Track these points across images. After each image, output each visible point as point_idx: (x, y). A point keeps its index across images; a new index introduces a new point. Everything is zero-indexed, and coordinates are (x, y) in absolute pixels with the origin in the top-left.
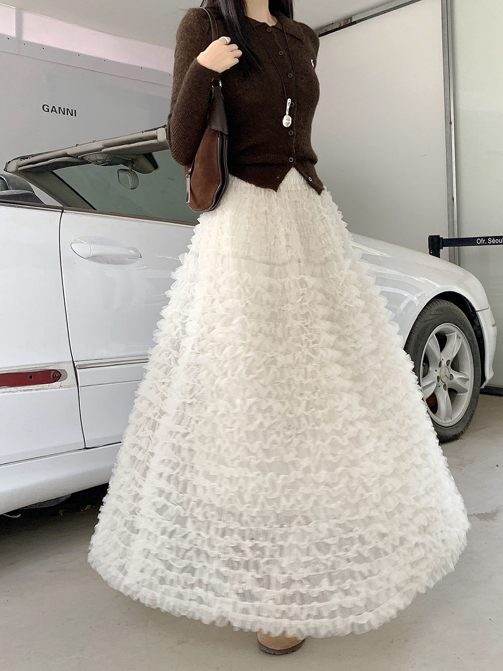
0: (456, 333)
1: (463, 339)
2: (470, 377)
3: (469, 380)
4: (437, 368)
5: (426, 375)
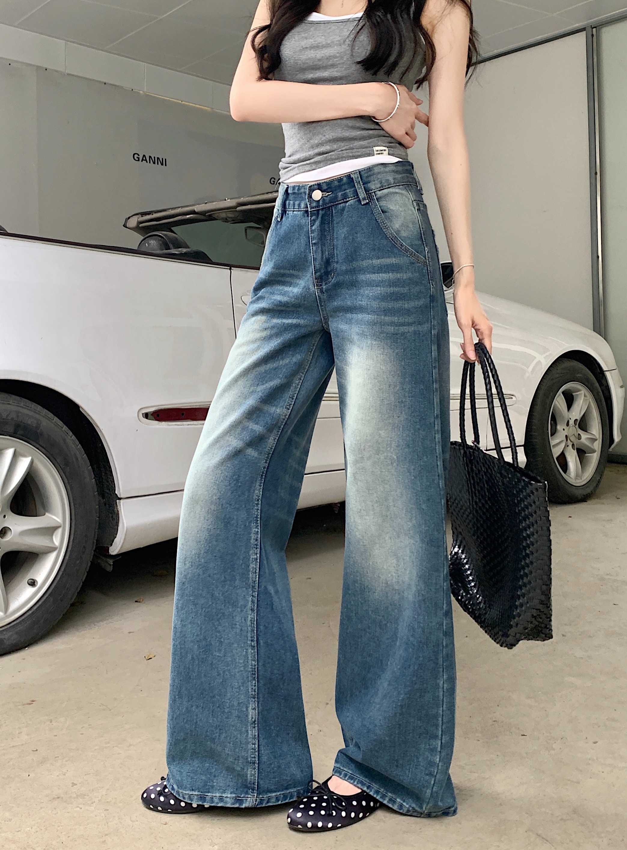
0: (582, 392)
1: (590, 399)
2: (598, 437)
3: (598, 441)
4: (565, 427)
5: (555, 433)
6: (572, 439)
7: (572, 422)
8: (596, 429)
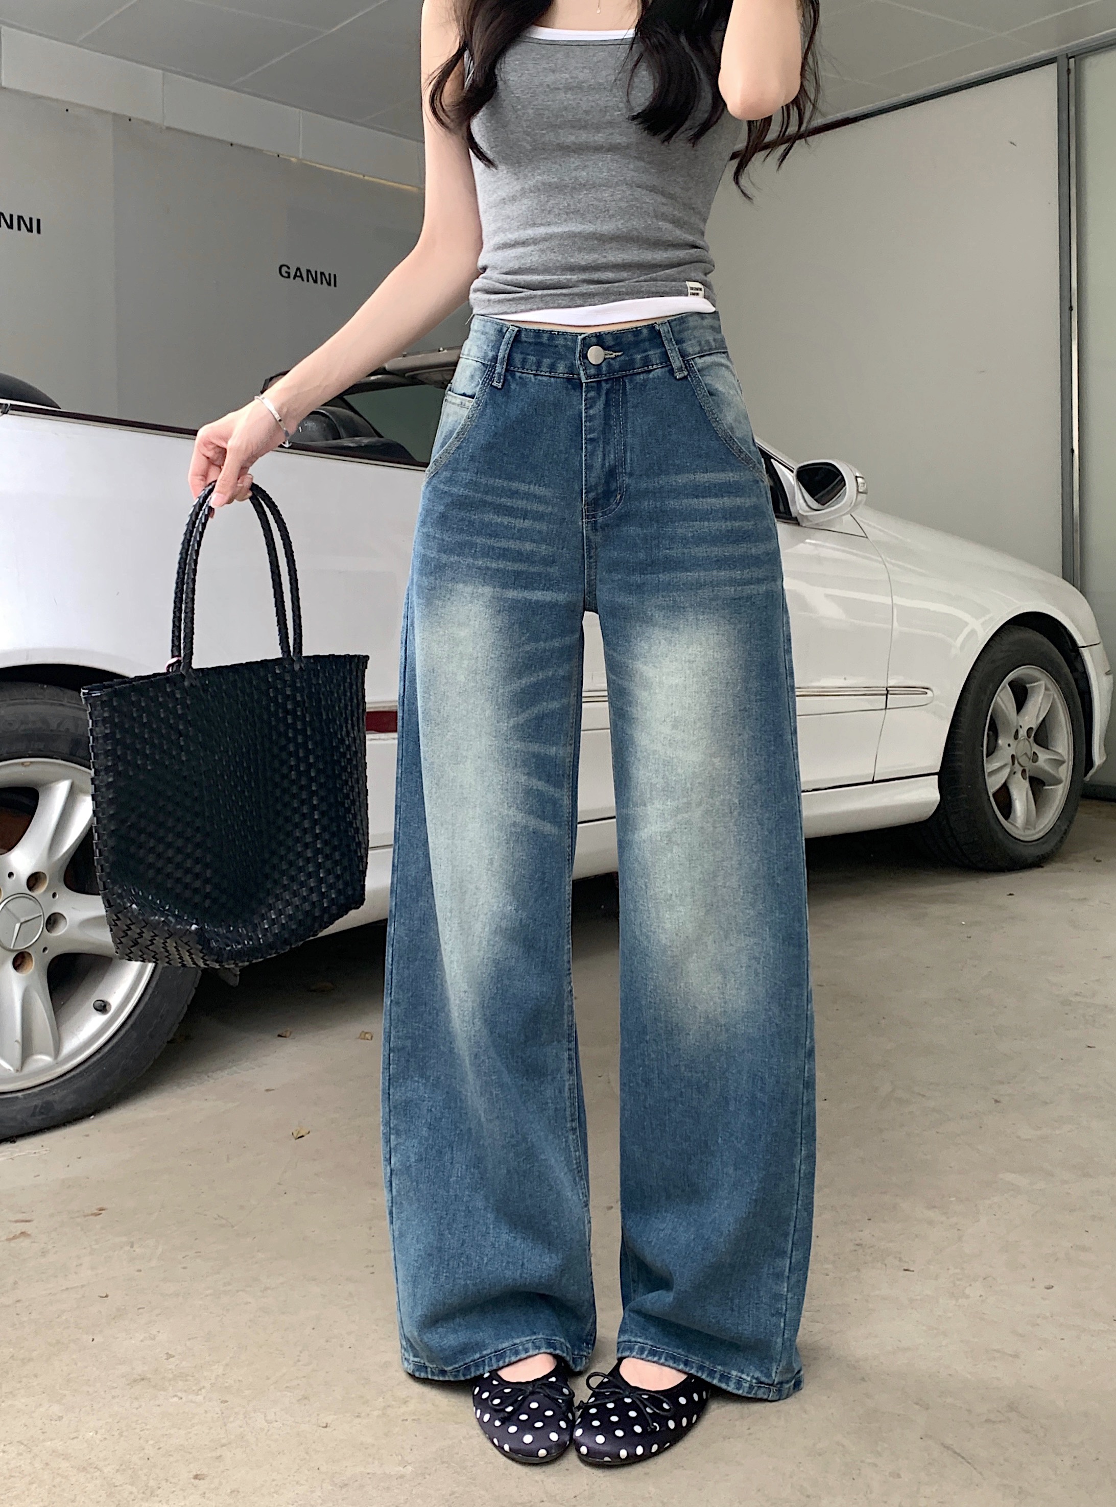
1: (1055, 694)
2: (1066, 758)
3: (1065, 765)
4: (1011, 741)
5: (993, 752)
6: (1024, 761)
7: (1023, 733)
8: (1063, 744)
